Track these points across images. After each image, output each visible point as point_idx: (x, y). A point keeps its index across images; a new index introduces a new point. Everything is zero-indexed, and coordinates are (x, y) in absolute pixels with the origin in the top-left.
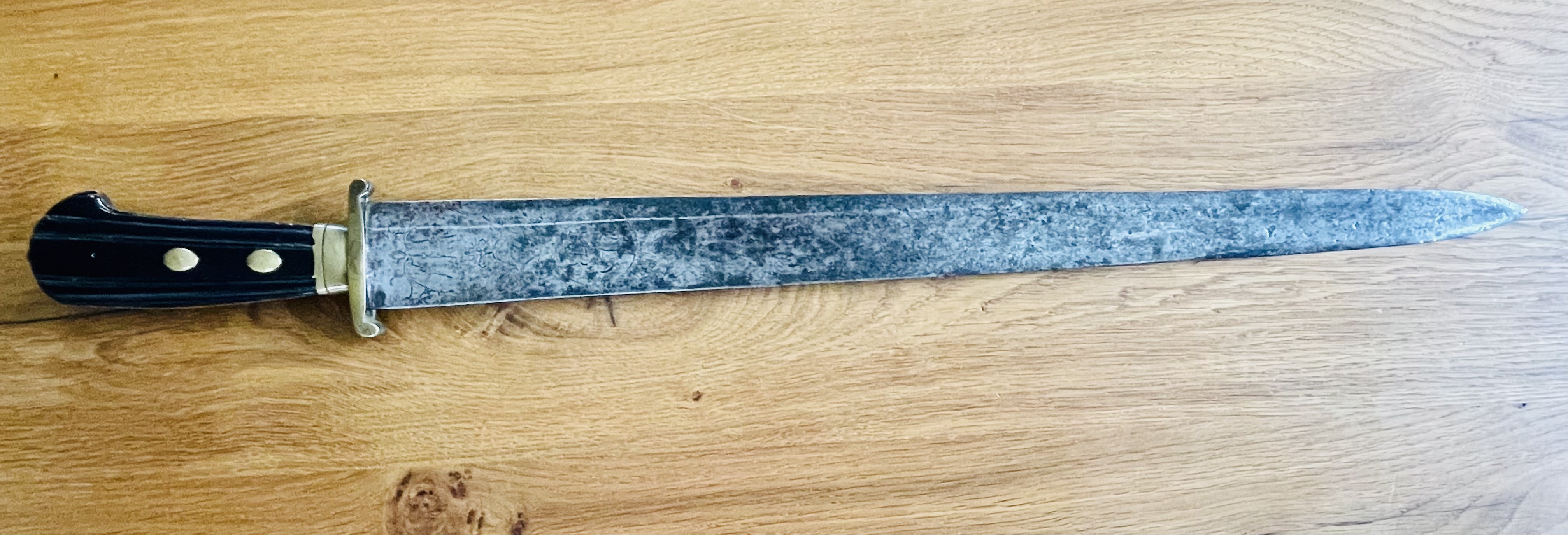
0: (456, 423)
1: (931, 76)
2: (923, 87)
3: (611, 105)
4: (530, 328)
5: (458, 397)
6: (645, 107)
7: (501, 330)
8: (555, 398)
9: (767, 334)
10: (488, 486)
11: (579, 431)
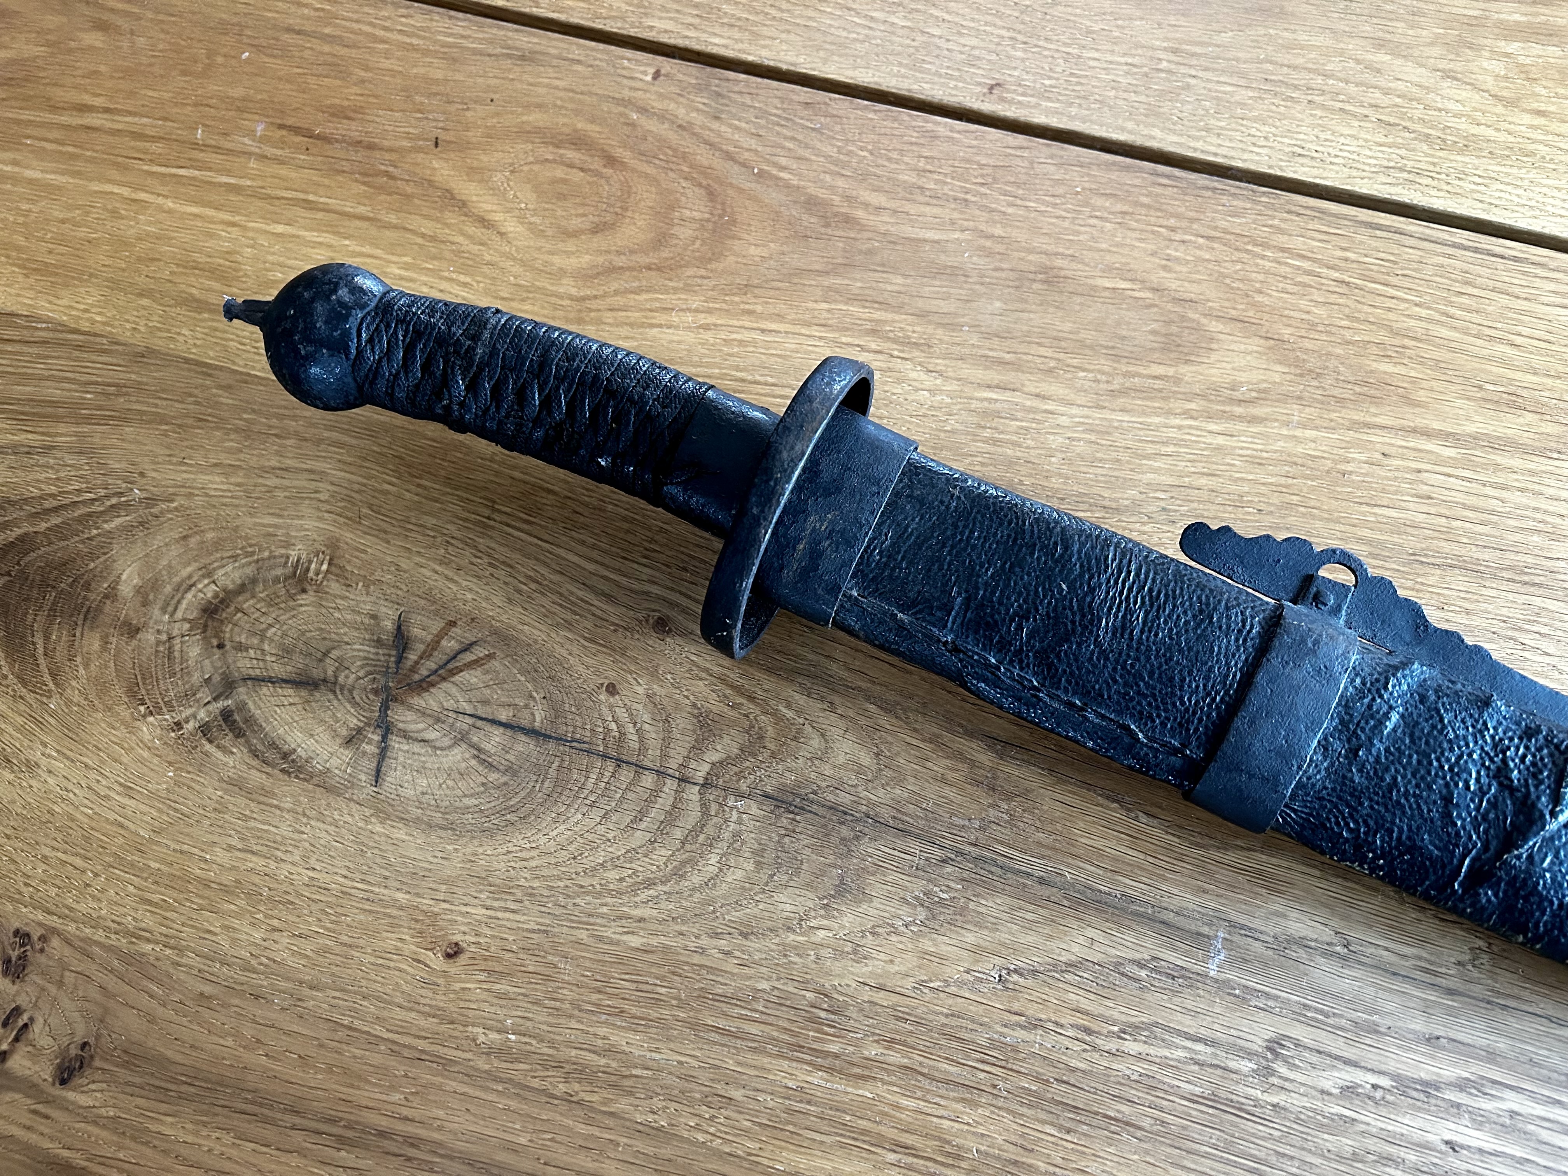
0: (65, 852)
4: (248, 741)
5: (88, 811)
7: (205, 730)
8: (233, 868)
9: (612, 887)
10: (62, 976)
11: (244, 937)
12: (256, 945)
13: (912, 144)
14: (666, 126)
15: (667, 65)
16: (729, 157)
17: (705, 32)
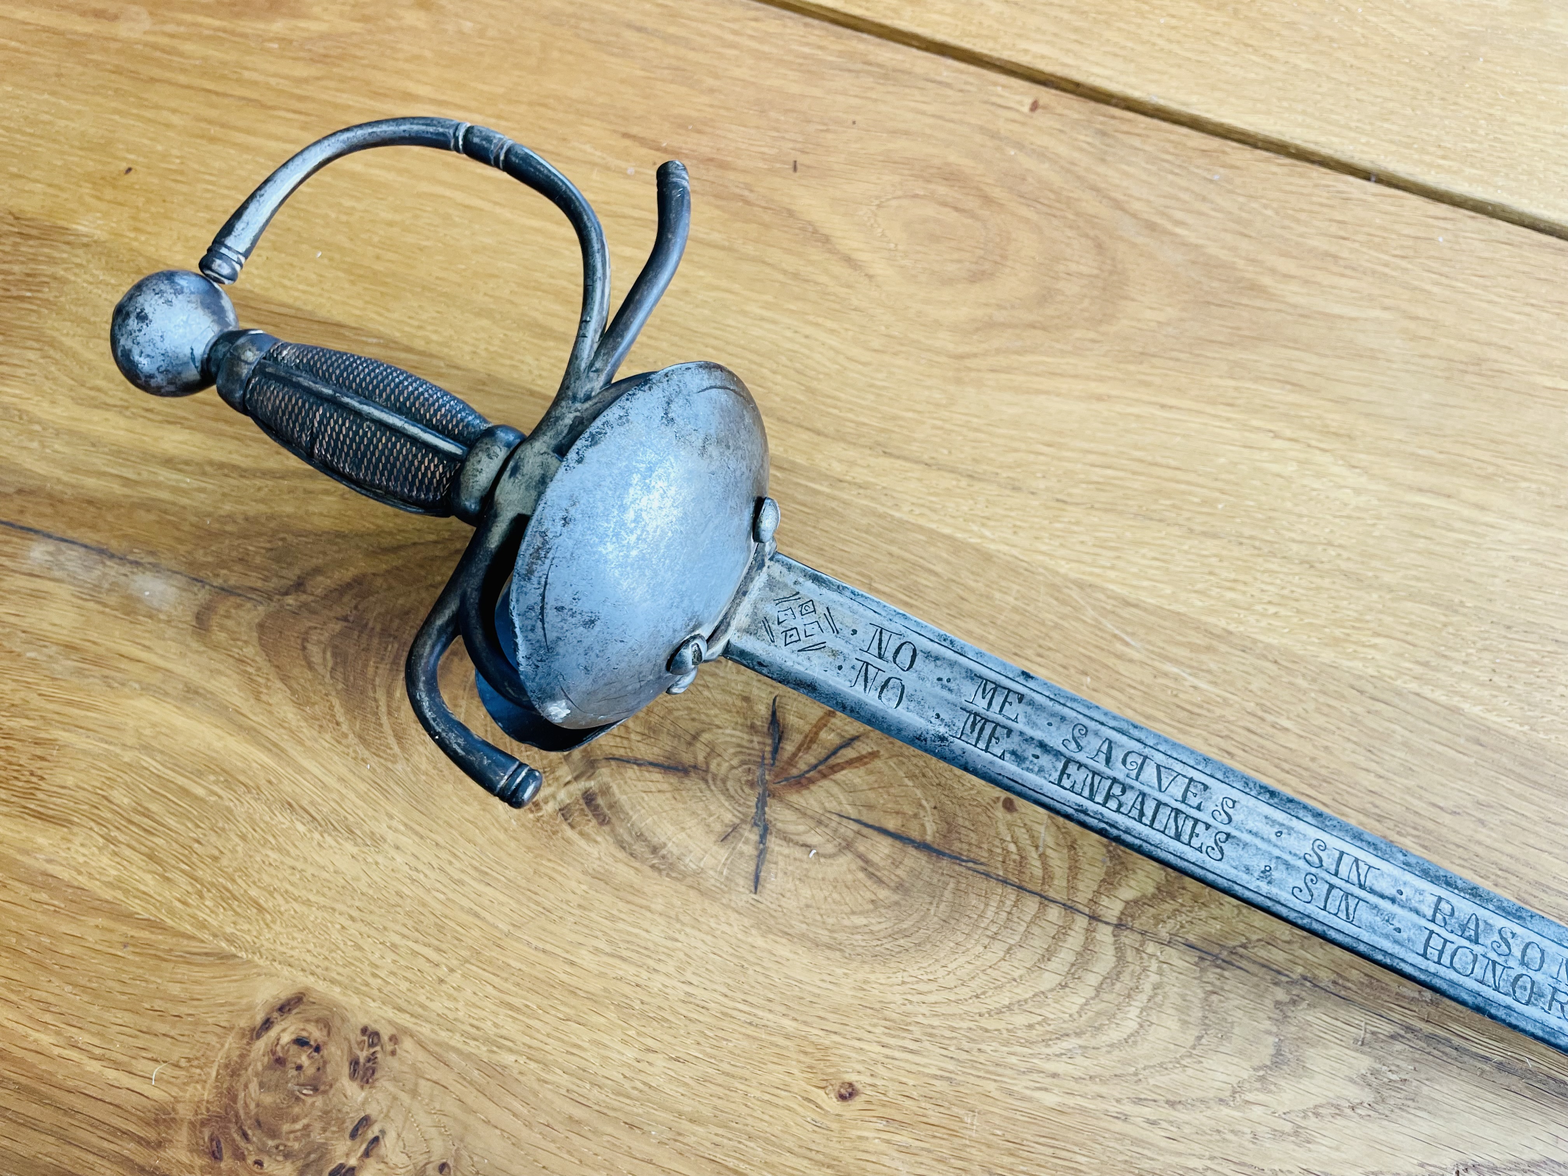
0: (415, 942)
1: (1486, 693)
2: (1466, 706)
3: (902, 523)
4: (613, 831)
5: (441, 897)
6: (957, 547)
7: (565, 812)
8: (602, 975)
9: (1020, 1033)
10: (416, 1085)
11: (614, 1055)
12: (630, 1066)
13: (1322, 205)
14: (1046, 165)
15: (1046, 95)
16: (1118, 205)
17: (1086, 60)
